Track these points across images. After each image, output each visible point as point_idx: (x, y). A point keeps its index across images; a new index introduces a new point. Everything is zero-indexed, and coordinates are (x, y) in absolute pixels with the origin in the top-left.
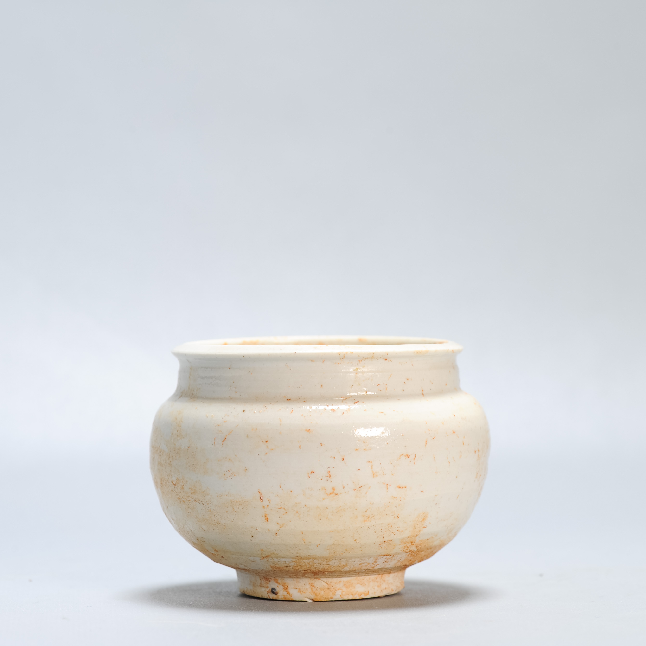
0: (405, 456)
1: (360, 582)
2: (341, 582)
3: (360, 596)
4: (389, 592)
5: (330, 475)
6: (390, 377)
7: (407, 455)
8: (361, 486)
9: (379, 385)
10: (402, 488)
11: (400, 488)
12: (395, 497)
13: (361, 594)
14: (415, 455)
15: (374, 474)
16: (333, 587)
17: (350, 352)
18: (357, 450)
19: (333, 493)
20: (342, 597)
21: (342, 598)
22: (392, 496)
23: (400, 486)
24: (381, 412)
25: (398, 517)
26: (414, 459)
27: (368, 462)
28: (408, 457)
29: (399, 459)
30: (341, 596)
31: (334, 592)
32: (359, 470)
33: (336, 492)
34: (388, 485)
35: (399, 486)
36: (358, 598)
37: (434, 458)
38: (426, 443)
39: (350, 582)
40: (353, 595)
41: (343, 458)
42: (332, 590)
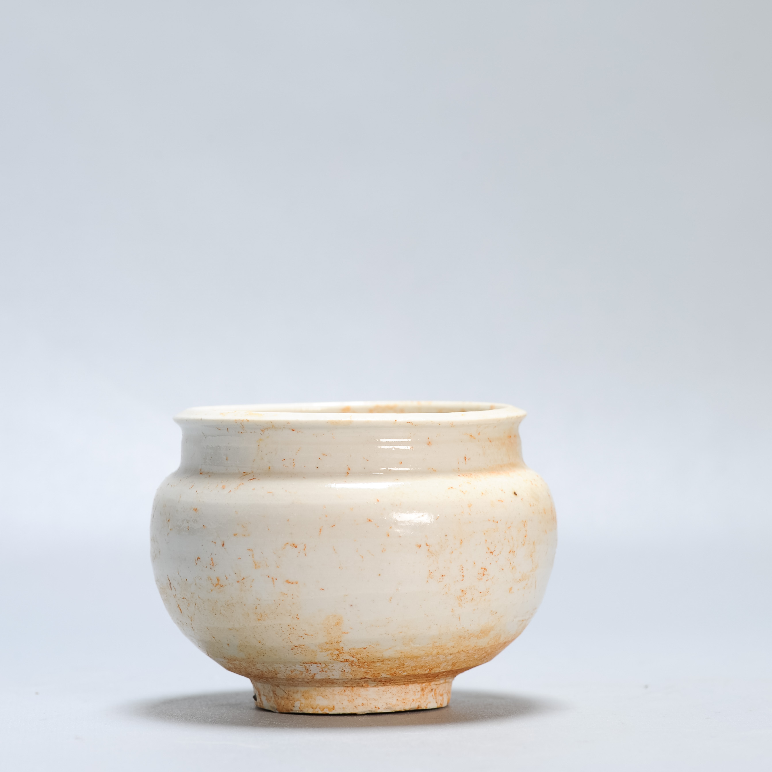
0: (291, 545)
1: (321, 693)
2: (298, 691)
3: (323, 710)
4: (370, 709)
5: (213, 563)
6: (298, 451)
7: (294, 545)
8: (244, 578)
9: (284, 460)
10: (292, 583)
11: (289, 583)
12: (284, 594)
13: (324, 709)
14: (305, 545)
15: (256, 565)
16: (291, 696)
17: (246, 420)
18: (235, 535)
19: (218, 584)
20: (301, 709)
21: (302, 711)
22: (281, 593)
23: (290, 581)
24: (270, 492)
25: (297, 617)
26: (304, 549)
27: (248, 550)
28: (295, 547)
29: (284, 548)
30: (299, 708)
31: (293, 703)
32: (239, 558)
33: (221, 583)
34: (274, 579)
35: (288, 581)
36: (320, 712)
37: (334, 550)
38: (320, 532)
39: (308, 693)
40: (313, 709)
41: (223, 543)
42: (291, 701)
